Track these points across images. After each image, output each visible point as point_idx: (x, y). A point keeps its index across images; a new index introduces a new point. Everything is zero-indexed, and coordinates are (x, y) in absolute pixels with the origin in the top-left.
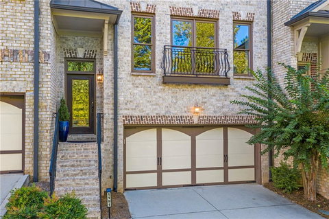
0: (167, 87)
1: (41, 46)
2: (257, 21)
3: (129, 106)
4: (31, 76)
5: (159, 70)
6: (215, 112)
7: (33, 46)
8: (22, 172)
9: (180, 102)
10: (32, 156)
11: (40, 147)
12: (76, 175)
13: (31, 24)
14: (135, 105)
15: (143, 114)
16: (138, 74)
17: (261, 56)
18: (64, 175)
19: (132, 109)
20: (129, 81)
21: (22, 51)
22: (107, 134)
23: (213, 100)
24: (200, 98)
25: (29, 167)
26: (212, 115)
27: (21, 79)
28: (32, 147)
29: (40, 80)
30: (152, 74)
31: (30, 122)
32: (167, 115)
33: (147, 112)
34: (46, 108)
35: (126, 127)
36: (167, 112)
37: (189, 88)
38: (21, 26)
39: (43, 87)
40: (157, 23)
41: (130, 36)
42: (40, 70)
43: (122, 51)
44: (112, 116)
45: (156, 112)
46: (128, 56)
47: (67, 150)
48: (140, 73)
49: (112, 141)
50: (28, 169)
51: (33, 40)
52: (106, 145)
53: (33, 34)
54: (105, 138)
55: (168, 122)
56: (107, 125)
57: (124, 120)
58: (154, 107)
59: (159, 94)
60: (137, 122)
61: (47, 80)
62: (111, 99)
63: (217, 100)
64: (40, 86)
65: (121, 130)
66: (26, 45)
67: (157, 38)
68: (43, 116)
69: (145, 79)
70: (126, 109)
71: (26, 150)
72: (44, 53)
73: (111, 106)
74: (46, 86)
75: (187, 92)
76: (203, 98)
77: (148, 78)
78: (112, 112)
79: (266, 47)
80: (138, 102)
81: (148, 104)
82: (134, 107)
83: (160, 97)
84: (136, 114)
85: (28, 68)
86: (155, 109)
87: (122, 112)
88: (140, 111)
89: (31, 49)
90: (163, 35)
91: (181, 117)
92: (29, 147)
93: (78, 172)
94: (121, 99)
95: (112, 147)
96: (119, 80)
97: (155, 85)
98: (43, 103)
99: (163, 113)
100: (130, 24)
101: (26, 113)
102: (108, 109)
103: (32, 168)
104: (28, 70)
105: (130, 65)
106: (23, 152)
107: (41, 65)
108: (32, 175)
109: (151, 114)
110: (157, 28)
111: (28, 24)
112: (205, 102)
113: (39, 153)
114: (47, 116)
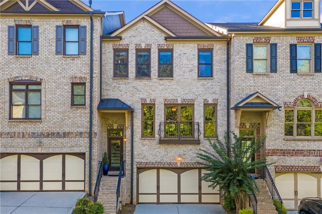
0: (162, 146)
1: (93, 129)
2: (220, 103)
3: (140, 157)
4: (88, 144)
5: (157, 136)
6: (191, 160)
7: (89, 129)
8: (84, 191)
9: (169, 154)
10: (88, 183)
11: (92, 179)
12: (108, 194)
13: (88, 119)
14: (143, 156)
15: (147, 161)
16: (145, 138)
17: (223, 125)
18: (103, 194)
19: (141, 158)
20: (140, 143)
21: (84, 132)
22: (128, 172)
23: (190, 153)
24: (182, 152)
25: (87, 189)
26: (189, 162)
27: (83, 146)
28: (88, 179)
29: (92, 146)
30: (153, 139)
31: (87, 167)
32: (162, 162)
33: (150, 160)
34: (95, 160)
35: (138, 168)
36: (161, 160)
37: (175, 146)
38: (84, 120)
39: (93, 149)
40: (156, 109)
41: (141, 117)
42: (92, 141)
43: (136, 126)
44: (130, 162)
45: (155, 160)
46: (139, 129)
47: (106, 181)
48: (146, 138)
49: (130, 176)
50: (86, 189)
51: (89, 127)
52: (127, 178)
53: (89, 123)
54: (127, 174)
55: (162, 166)
56: (128, 167)
57: (137, 165)
58: (154, 157)
59: (157, 150)
60: (144, 166)
61: (96, 146)
62: (130, 153)
63: (193, 153)
64: (92, 149)
65: (135, 170)
66: (86, 129)
67: (156, 118)
68: (94, 164)
69: (149, 141)
70: (138, 158)
71: (86, 180)
72: (94, 132)
73: (130, 157)
74: (95, 149)
75: (174, 148)
76: (184, 151)
77: (151, 140)
78: (130, 160)
79: (226, 119)
80: (145, 154)
81: (151, 156)
82: (143, 157)
83: (157, 151)
84: (144, 161)
85: (87, 140)
86: (155, 158)
87: (136, 160)
88: (146, 159)
89: (88, 131)
90: (160, 116)
91: (170, 163)
92: (87, 179)
93: (109, 192)
94: (135, 153)
95: (131, 179)
96: (134, 142)
97: (155, 144)
98: (93, 157)
99: (159, 160)
100: (140, 111)
101: (86, 163)
102: (128, 158)
103: (88, 190)
104: (87, 141)
105: (141, 133)
106: (84, 181)
107: (93, 138)
108: (88, 193)
109: (152, 161)
110: (156, 112)
111: (87, 119)
112: (185, 154)
113: (92, 182)
114: (95, 164)
